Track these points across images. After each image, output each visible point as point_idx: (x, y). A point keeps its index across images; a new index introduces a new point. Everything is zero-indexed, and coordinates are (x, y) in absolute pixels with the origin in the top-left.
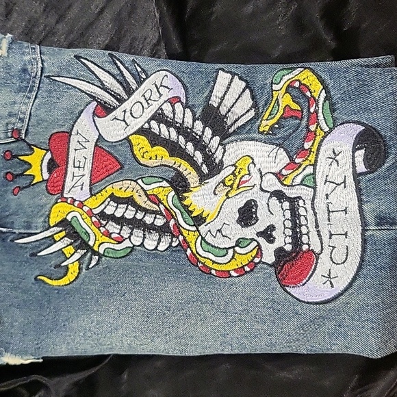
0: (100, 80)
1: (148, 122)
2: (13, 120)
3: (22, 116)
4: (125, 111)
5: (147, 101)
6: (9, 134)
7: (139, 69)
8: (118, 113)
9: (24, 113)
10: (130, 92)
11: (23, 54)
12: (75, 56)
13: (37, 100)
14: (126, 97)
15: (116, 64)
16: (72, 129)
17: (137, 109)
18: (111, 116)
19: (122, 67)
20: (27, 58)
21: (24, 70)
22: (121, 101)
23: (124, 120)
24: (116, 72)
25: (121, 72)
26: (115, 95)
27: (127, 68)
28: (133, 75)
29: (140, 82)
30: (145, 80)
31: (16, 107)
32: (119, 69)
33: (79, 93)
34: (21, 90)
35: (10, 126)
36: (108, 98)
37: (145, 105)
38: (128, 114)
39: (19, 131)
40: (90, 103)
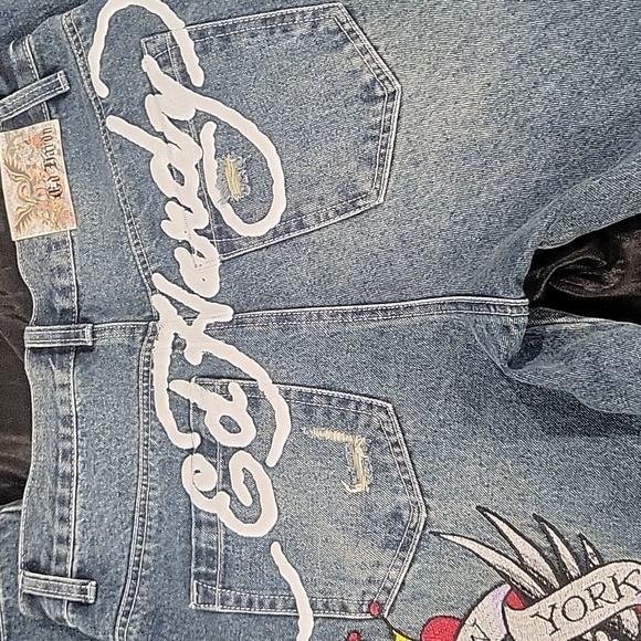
0: (518, 553)
1: (593, 630)
2: (374, 589)
3: (389, 585)
4: (553, 607)
5: (594, 599)
6: (365, 608)
7: (589, 550)
8: (543, 607)
9: (393, 581)
11: (396, 491)
12: (478, 508)
13: (416, 565)
14: (557, 585)
15: (545, 531)
16: (467, 616)
18: (532, 609)
19: (556, 540)
20: (403, 499)
21: (397, 516)
22: (550, 590)
23: (551, 620)
24: (544, 544)
25: (553, 545)
26: (539, 579)
27: (567, 544)
28: (574, 555)
29: (586, 569)
30: (596, 567)
31: (381, 571)
32: (550, 539)
33: (486, 567)
34: (387, 545)
35: (368, 598)
36: (527, 581)
37: (590, 604)
38: (558, 612)
39: (381, 606)
40: (500, 585)
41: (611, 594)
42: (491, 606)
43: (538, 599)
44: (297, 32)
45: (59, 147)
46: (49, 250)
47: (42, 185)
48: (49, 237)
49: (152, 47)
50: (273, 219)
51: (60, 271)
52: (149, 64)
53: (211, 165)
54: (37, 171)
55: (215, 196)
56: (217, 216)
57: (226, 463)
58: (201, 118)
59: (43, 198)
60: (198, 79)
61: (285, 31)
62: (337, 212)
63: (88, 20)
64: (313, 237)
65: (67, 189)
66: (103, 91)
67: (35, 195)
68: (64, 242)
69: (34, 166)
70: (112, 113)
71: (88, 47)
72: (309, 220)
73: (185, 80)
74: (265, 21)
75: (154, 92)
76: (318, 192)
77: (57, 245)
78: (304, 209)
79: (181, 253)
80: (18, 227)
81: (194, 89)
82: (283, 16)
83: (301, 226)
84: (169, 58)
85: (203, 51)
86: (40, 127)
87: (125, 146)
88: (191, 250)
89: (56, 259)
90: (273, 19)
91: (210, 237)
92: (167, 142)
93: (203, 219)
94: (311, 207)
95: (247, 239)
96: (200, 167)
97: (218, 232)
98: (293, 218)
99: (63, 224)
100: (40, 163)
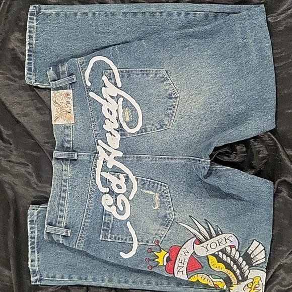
0: (199, 229)
1: (218, 252)
2: (157, 237)
3: (161, 236)
4: (208, 245)
5: (219, 243)
6: (154, 242)
7: (219, 229)
8: (205, 244)
9: (163, 235)
10: (211, 237)
11: (166, 209)
12: (189, 216)
13: (170, 231)
14: (209, 239)
15: (207, 224)
16: (183, 246)
17: (214, 245)
18: (202, 245)
19: (210, 226)
20: (168, 212)
21: (166, 216)
22: (207, 240)
23: (207, 248)
24: (207, 227)
25: (209, 228)
26: (204, 237)
27: (213, 227)
28: (215, 231)
29: (217, 235)
30: (220, 234)
31: (160, 232)
32: (208, 226)
33: (190, 232)
34: (162, 224)
35: (155, 239)
36: (201, 237)
37: (218, 244)
38: (209, 246)
39: (158, 241)
40: (193, 237)
41: (224, 242)
42: (190, 244)
43: (203, 242)
44: (151, 76)
45: (72, 98)
46: (65, 129)
47: (65, 109)
48: (65, 125)
49: (106, 73)
50: (138, 128)
51: (68, 135)
52: (105, 78)
53: (121, 111)
54: (64, 104)
55: (121, 120)
56: (121, 125)
57: (116, 198)
58: (119, 96)
59: (65, 113)
60: (119, 85)
61: (147, 75)
62: (157, 129)
63: (86, 62)
64: (149, 135)
65: (73, 111)
66: (89, 84)
67: (62, 111)
68: (70, 127)
69: (63, 103)
70: (91, 91)
71: (85, 70)
72: (149, 130)
73: (116, 85)
74: (141, 71)
75: (105, 86)
76: (152, 122)
77: (67, 127)
78: (147, 127)
79: (108, 135)
80: (55, 120)
81: (118, 88)
82: (147, 71)
83: (146, 131)
84: (111, 77)
85: (122, 77)
86: (66, 91)
87: (95, 101)
88: (111, 134)
89: (66, 131)
90: (144, 71)
91: (118, 131)
92: (107, 101)
93: (117, 126)
94: (150, 126)
95: (129, 133)
96: (117, 111)
97: (121, 130)
98: (144, 129)
99: (70, 122)
100: (65, 102)
